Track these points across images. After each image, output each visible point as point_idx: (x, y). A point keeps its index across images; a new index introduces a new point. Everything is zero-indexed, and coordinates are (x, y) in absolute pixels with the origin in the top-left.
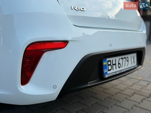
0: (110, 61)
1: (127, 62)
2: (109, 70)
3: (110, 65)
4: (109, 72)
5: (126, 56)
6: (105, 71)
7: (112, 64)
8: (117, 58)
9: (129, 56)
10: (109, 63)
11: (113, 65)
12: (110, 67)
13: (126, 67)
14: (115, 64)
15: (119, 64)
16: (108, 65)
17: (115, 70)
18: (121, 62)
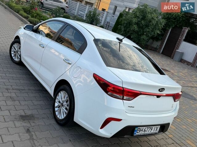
0: (140, 128)
1: (150, 130)
2: (137, 132)
3: (139, 130)
4: (137, 133)
5: (151, 127)
6: (135, 132)
8: (144, 128)
9: (154, 127)
10: (139, 129)
11: (141, 130)
12: (138, 131)
13: (149, 132)
14: (142, 130)
15: (145, 130)
16: (138, 130)
17: (141, 133)
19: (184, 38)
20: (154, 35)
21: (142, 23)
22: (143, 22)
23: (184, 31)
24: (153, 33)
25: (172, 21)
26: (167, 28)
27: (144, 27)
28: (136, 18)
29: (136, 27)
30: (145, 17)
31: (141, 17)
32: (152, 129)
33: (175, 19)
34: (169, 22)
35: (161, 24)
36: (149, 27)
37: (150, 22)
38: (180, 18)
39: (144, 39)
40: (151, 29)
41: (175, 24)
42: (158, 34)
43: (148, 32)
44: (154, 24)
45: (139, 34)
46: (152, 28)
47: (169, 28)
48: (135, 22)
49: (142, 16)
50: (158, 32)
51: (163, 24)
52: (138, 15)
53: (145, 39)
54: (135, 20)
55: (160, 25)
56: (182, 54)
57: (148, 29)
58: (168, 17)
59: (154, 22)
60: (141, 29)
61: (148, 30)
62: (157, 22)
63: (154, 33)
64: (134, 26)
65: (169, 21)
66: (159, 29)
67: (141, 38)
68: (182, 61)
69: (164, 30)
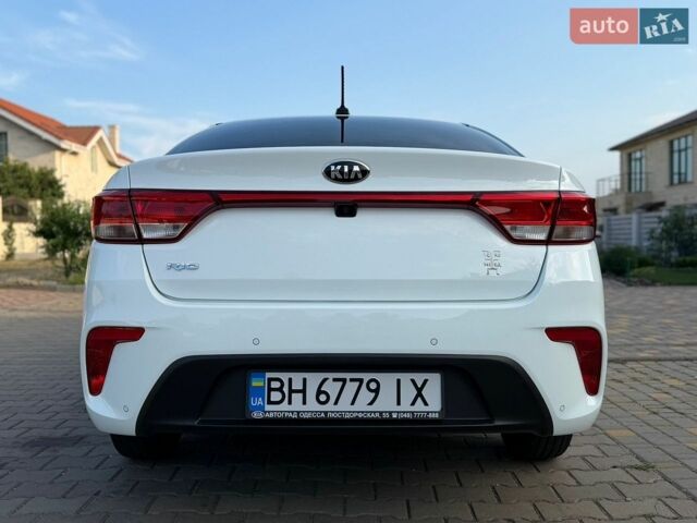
0: (279, 380)
2: (270, 402)
3: (280, 390)
6: (255, 402)
7: (286, 389)
10: (275, 385)
11: (293, 391)
12: (276, 396)
14: (303, 391)
15: (319, 392)
16: (271, 389)
17: (296, 406)
18: (332, 388)
32: (377, 391)
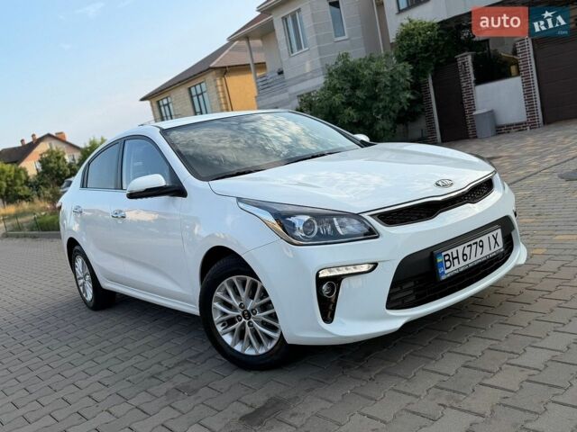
19: (473, 78)
20: (403, 108)
21: (358, 98)
22: (358, 93)
23: (464, 63)
24: (396, 105)
25: (423, 58)
26: (422, 80)
27: (369, 102)
28: (337, 93)
29: (352, 113)
30: (358, 80)
31: (347, 86)
33: (426, 50)
34: (418, 63)
35: (403, 76)
36: (382, 97)
37: (376, 84)
38: (438, 40)
39: (384, 130)
40: (388, 99)
41: (434, 61)
42: (409, 100)
43: (385, 107)
44: (388, 83)
45: (367, 123)
46: (388, 95)
47: (426, 77)
48: (343, 103)
49: (349, 81)
50: (408, 96)
51: (408, 73)
52: (338, 86)
53: (386, 127)
54: (338, 99)
55: (402, 80)
56: (492, 114)
57: (382, 100)
58: (409, 55)
59: (385, 80)
60: (365, 112)
61: (381, 105)
62: (391, 76)
63: (401, 103)
64: (347, 111)
65: (415, 61)
66: (404, 90)
67: (377, 131)
68: (501, 130)
69: (417, 87)
